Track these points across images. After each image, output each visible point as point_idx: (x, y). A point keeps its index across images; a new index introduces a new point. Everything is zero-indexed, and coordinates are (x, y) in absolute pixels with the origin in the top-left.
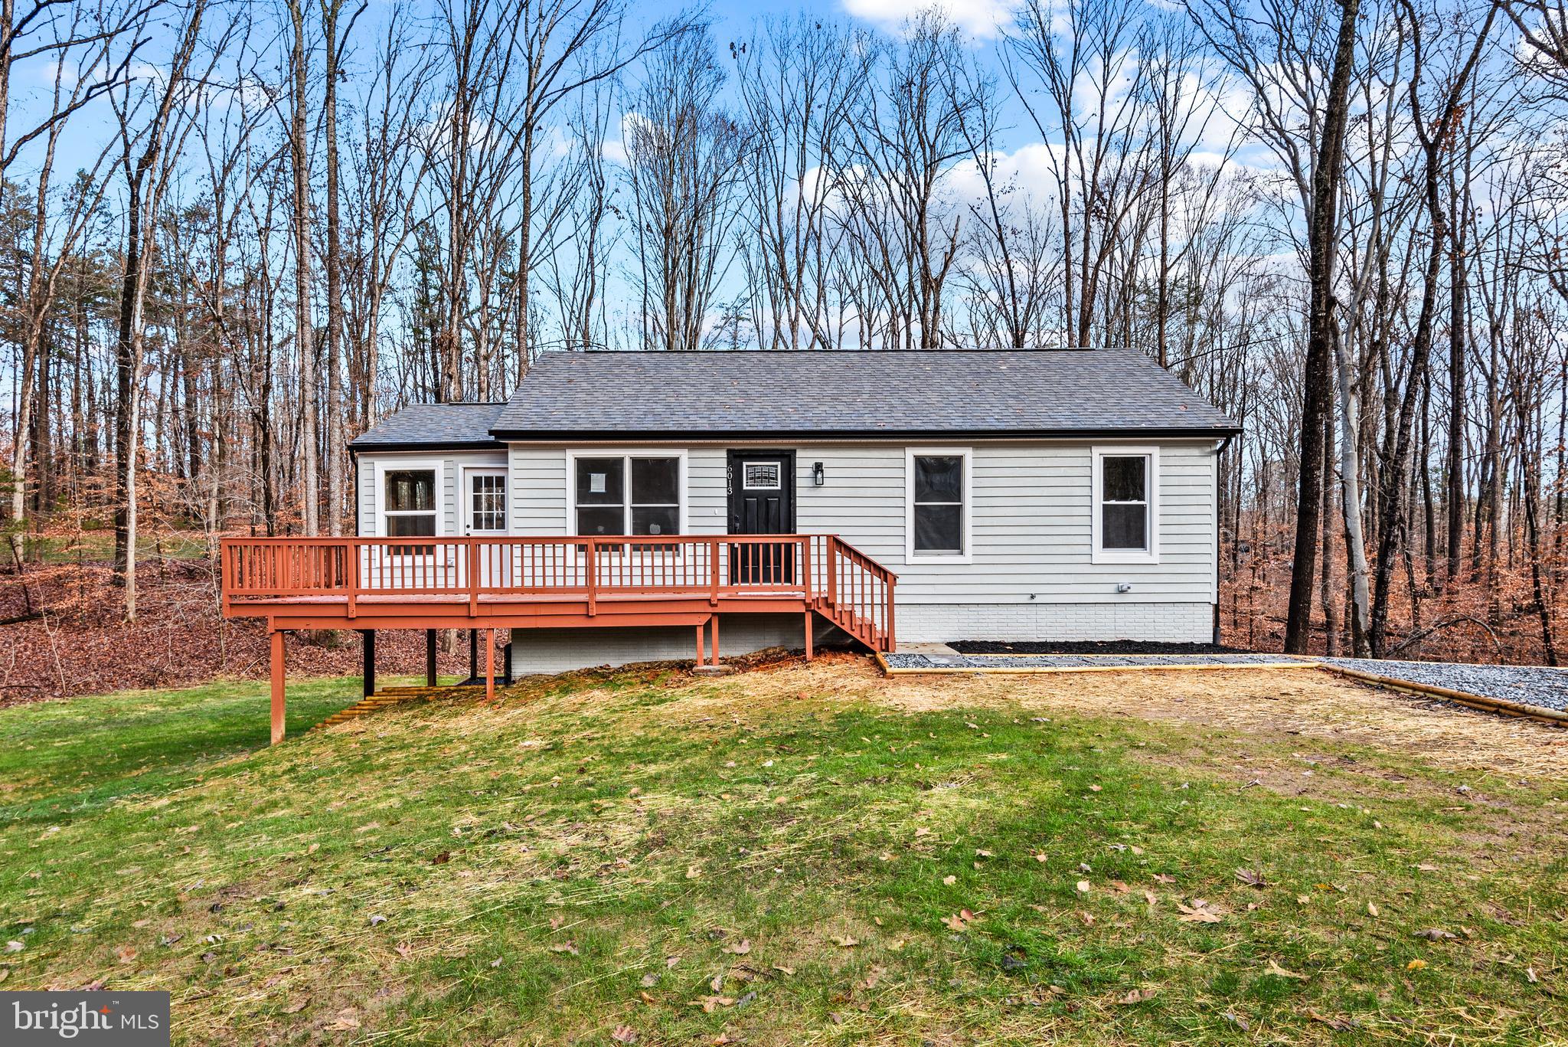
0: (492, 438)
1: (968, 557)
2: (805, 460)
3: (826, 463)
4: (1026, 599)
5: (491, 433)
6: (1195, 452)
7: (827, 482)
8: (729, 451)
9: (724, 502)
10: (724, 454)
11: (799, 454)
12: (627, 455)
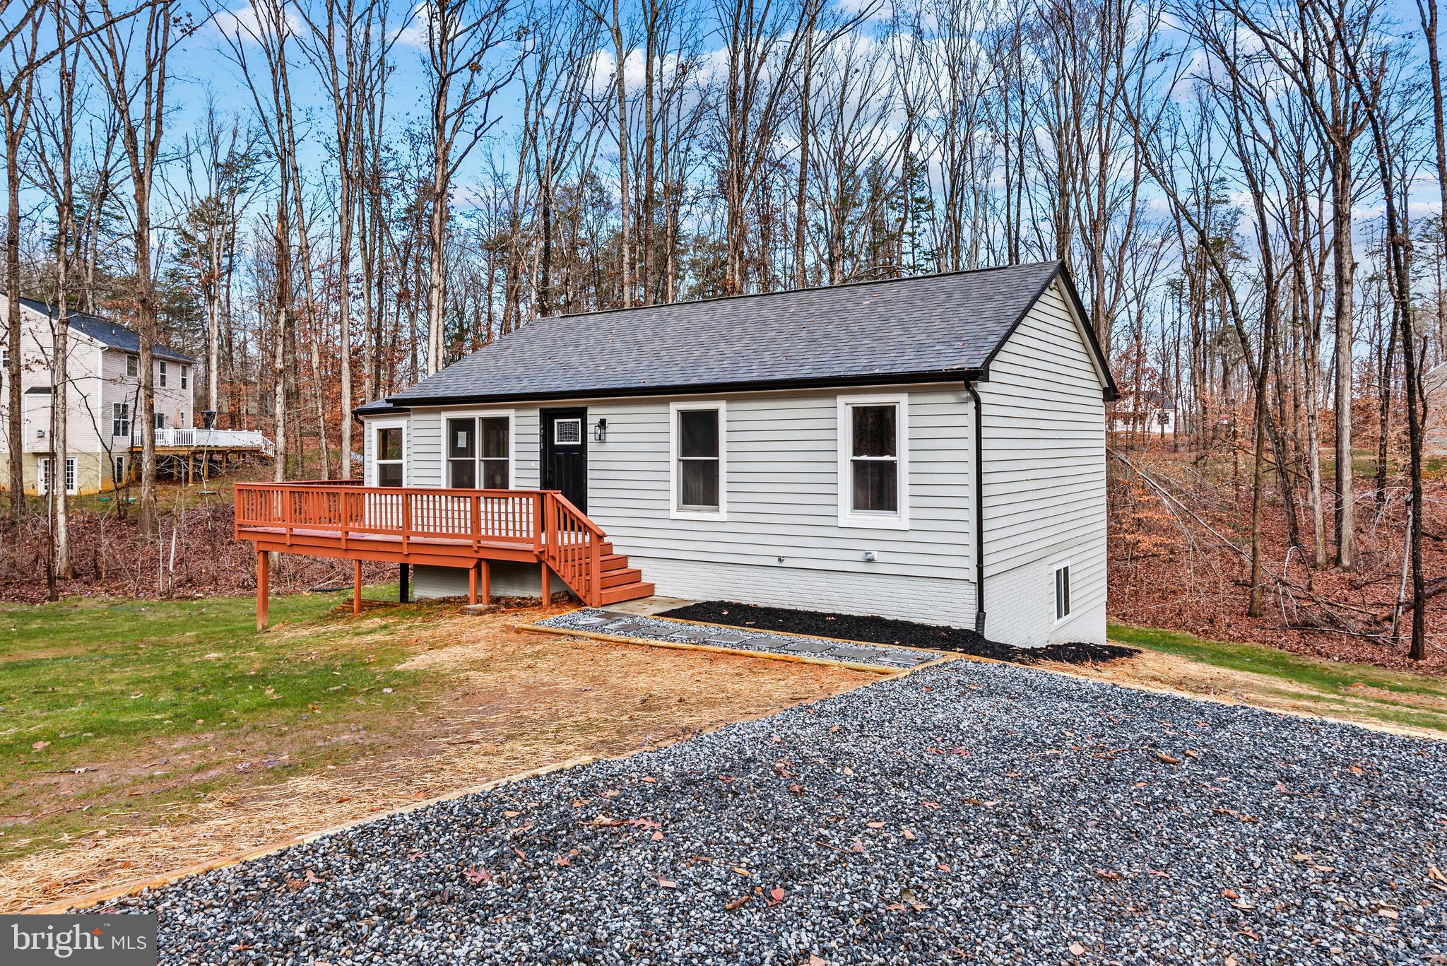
0: (391, 405)
1: (723, 513)
2: (594, 415)
3: (609, 420)
4: (775, 562)
5: (388, 401)
6: (950, 398)
7: (609, 438)
8: (542, 410)
9: (537, 456)
10: (537, 413)
11: (590, 411)
12: (477, 415)
